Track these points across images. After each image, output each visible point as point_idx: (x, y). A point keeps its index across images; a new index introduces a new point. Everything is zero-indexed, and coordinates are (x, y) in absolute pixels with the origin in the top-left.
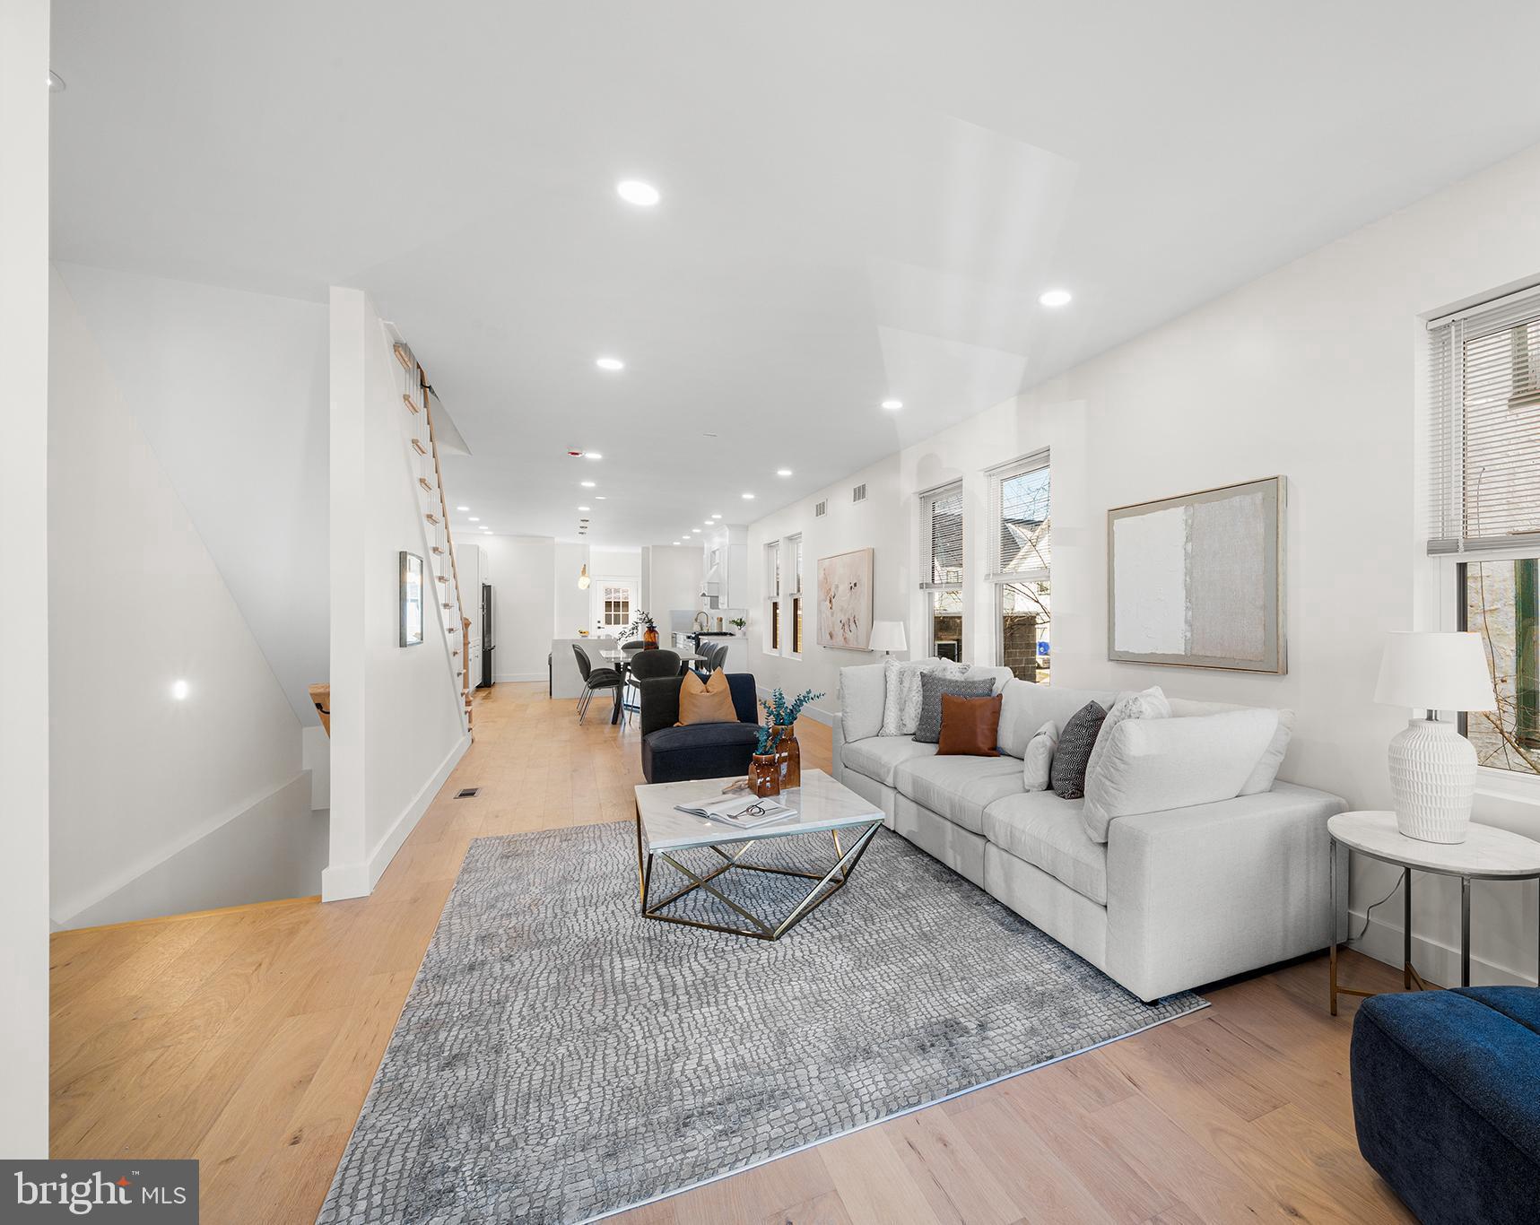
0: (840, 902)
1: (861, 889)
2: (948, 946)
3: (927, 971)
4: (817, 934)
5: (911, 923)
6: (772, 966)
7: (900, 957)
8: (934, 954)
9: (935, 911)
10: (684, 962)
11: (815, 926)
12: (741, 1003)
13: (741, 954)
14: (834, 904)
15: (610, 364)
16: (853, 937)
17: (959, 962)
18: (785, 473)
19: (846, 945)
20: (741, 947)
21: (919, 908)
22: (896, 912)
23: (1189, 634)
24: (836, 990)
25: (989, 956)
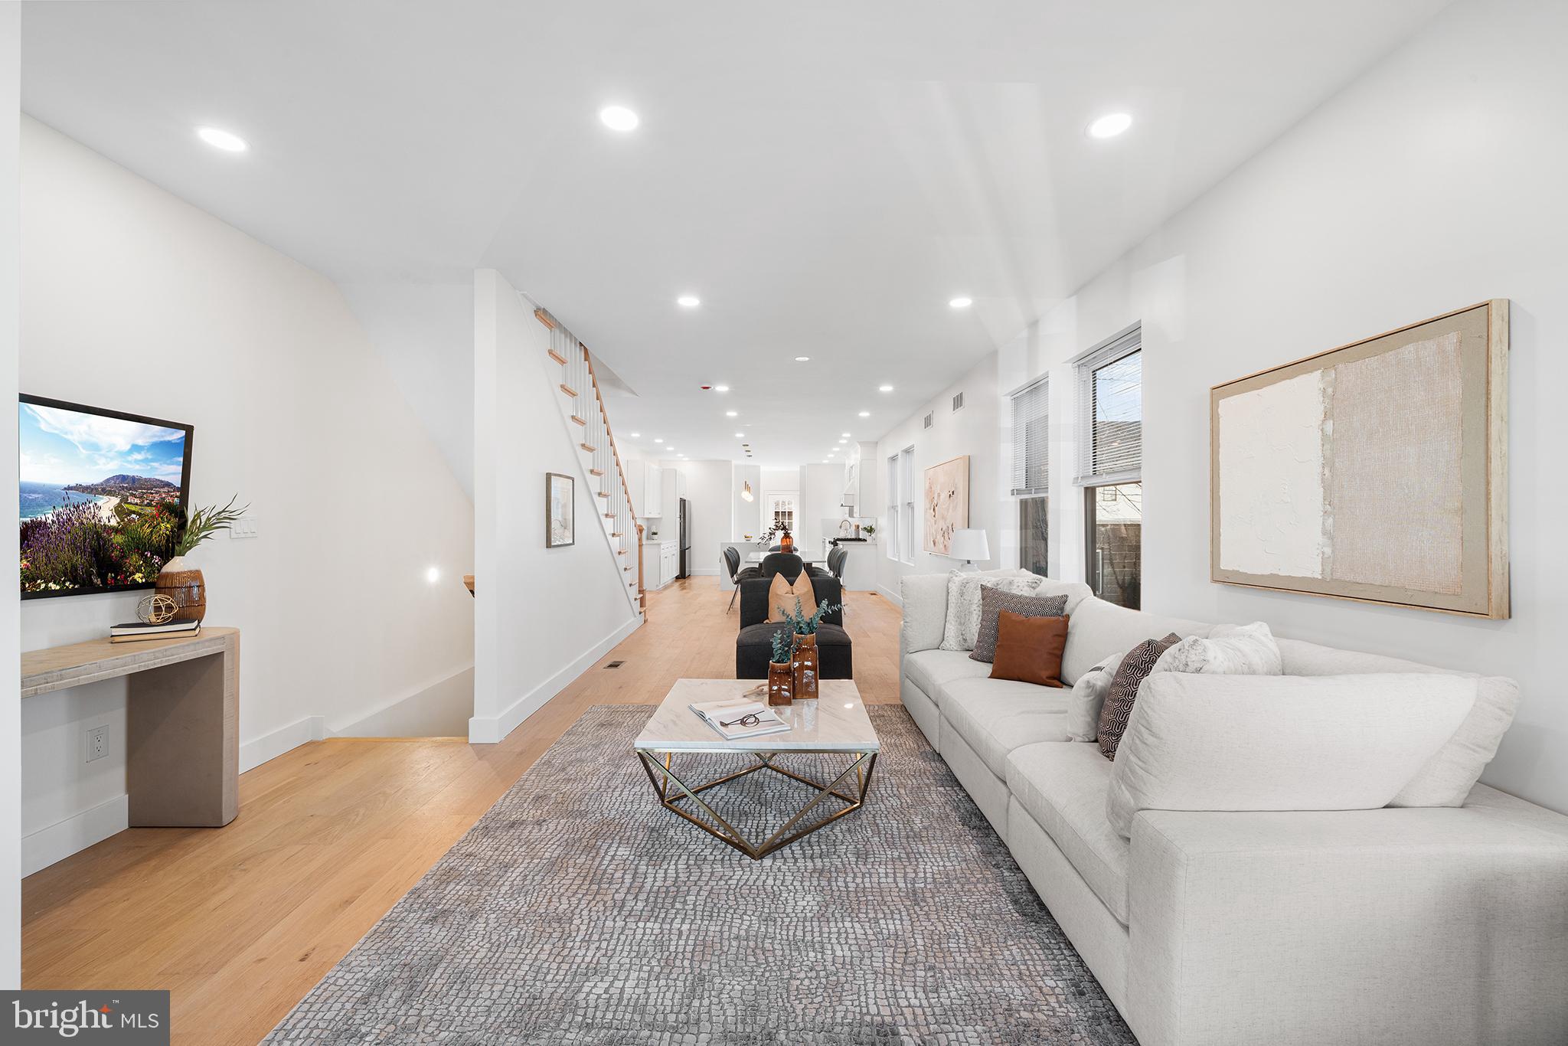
0: (844, 827)
1: (874, 817)
2: (933, 916)
3: (893, 943)
4: (801, 863)
5: (906, 873)
6: (738, 890)
7: (872, 915)
8: (912, 922)
9: (941, 863)
10: (666, 862)
11: (804, 852)
12: (685, 927)
13: (718, 867)
14: (837, 830)
15: (689, 302)
16: (835, 875)
17: (936, 942)
18: (886, 389)
19: (823, 883)
20: (723, 859)
21: (924, 855)
22: (896, 854)
23: (1328, 551)
24: (782, 939)
25: (979, 944)
